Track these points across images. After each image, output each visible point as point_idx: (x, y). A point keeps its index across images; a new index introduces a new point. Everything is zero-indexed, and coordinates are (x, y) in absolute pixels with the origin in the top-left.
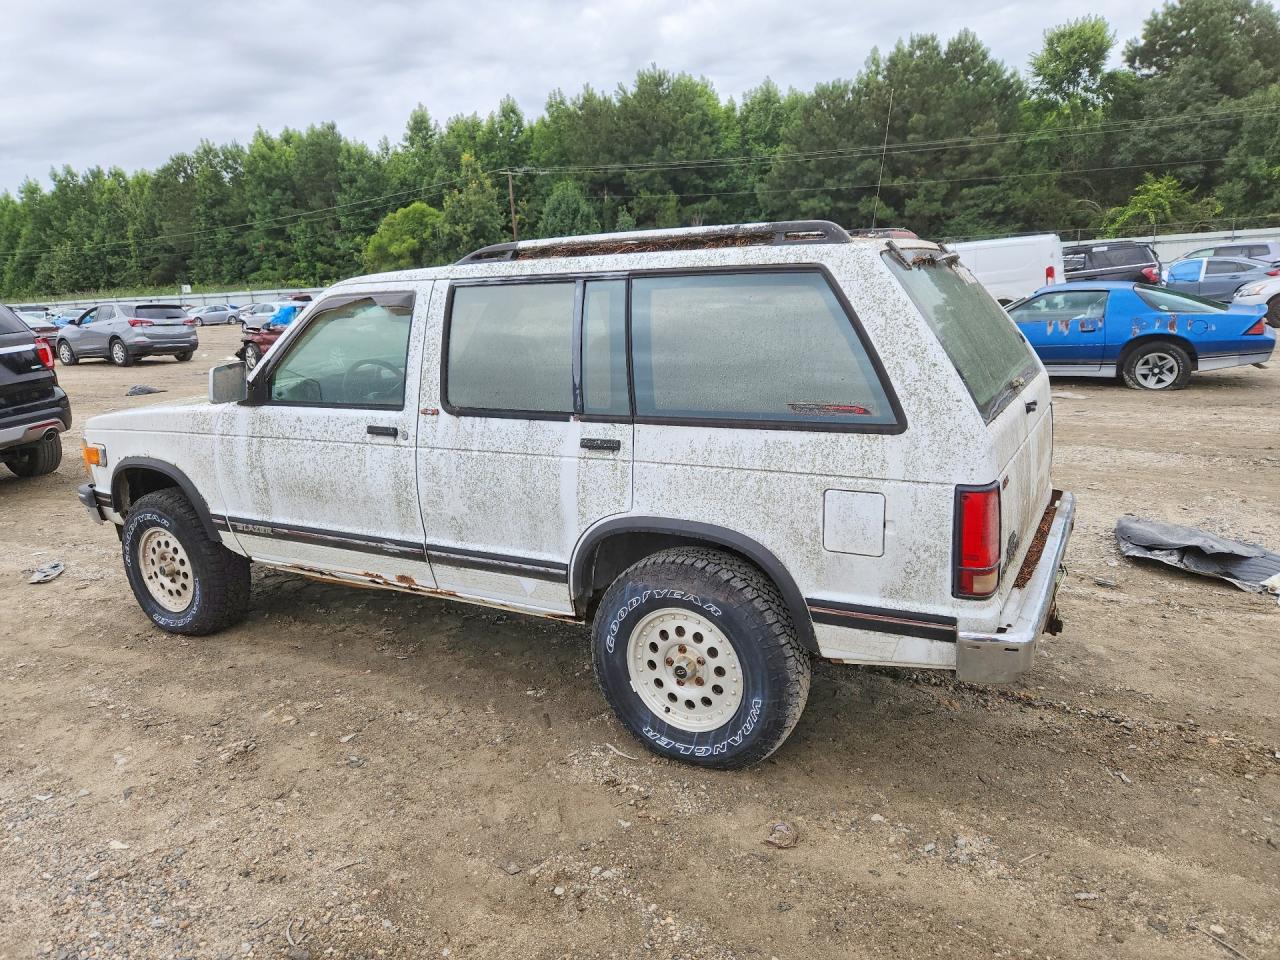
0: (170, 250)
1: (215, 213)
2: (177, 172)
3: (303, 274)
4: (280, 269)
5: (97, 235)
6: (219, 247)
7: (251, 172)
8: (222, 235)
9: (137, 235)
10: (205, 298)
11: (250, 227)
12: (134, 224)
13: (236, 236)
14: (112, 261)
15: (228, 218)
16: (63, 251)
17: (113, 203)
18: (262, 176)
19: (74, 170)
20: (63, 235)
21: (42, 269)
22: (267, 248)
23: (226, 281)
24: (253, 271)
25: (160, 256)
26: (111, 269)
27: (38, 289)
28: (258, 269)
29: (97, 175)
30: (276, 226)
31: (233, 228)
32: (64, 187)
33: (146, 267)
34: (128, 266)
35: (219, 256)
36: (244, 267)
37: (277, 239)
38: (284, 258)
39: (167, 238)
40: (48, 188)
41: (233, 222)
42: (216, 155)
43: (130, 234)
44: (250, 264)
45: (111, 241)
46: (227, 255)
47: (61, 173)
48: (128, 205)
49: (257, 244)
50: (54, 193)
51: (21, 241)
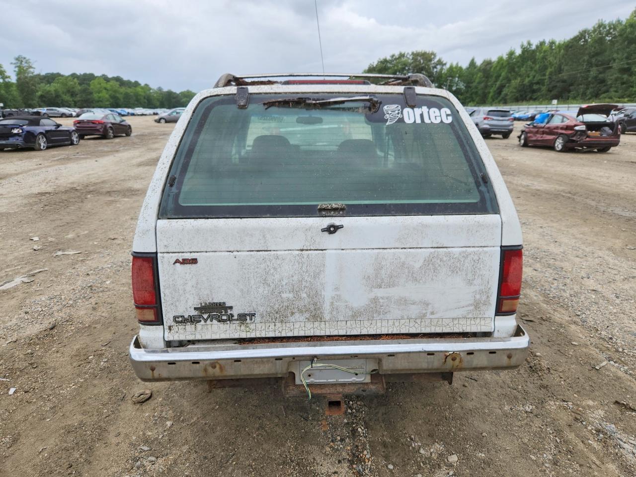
0: (564, 81)
1: (593, 60)
2: (580, 39)
3: (633, 95)
4: (620, 91)
5: (532, 73)
6: (590, 79)
7: (620, 35)
8: (594, 72)
9: (551, 74)
10: (569, 107)
11: (611, 67)
12: (551, 68)
13: (601, 73)
14: (535, 87)
15: (600, 63)
16: (515, 83)
17: (544, 58)
18: (627, 37)
19: (532, 42)
20: (518, 75)
21: (505, 91)
22: (616, 80)
23: (587, 98)
24: (604, 92)
25: (558, 84)
26: (534, 91)
27: (501, 100)
28: (607, 91)
29: (542, 44)
30: (626, 66)
31: (601, 69)
32: (525, 51)
33: (550, 91)
34: (542, 90)
35: (588, 85)
36: (600, 90)
37: (624, 74)
38: (625, 85)
39: (564, 75)
40: (518, 52)
41: (602, 64)
42: (605, 27)
43: (547, 74)
44: (604, 89)
45: (538, 77)
46: (593, 84)
47: (525, 44)
48: (551, 59)
49: (611, 77)
50: (520, 55)
51: (501, 78)
